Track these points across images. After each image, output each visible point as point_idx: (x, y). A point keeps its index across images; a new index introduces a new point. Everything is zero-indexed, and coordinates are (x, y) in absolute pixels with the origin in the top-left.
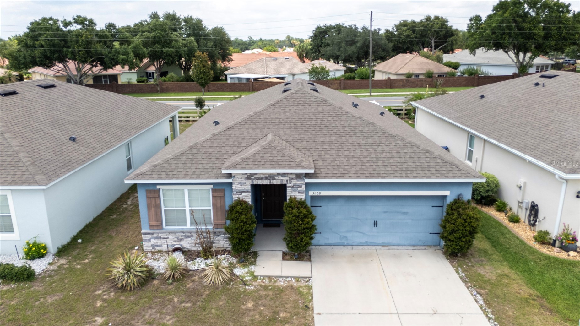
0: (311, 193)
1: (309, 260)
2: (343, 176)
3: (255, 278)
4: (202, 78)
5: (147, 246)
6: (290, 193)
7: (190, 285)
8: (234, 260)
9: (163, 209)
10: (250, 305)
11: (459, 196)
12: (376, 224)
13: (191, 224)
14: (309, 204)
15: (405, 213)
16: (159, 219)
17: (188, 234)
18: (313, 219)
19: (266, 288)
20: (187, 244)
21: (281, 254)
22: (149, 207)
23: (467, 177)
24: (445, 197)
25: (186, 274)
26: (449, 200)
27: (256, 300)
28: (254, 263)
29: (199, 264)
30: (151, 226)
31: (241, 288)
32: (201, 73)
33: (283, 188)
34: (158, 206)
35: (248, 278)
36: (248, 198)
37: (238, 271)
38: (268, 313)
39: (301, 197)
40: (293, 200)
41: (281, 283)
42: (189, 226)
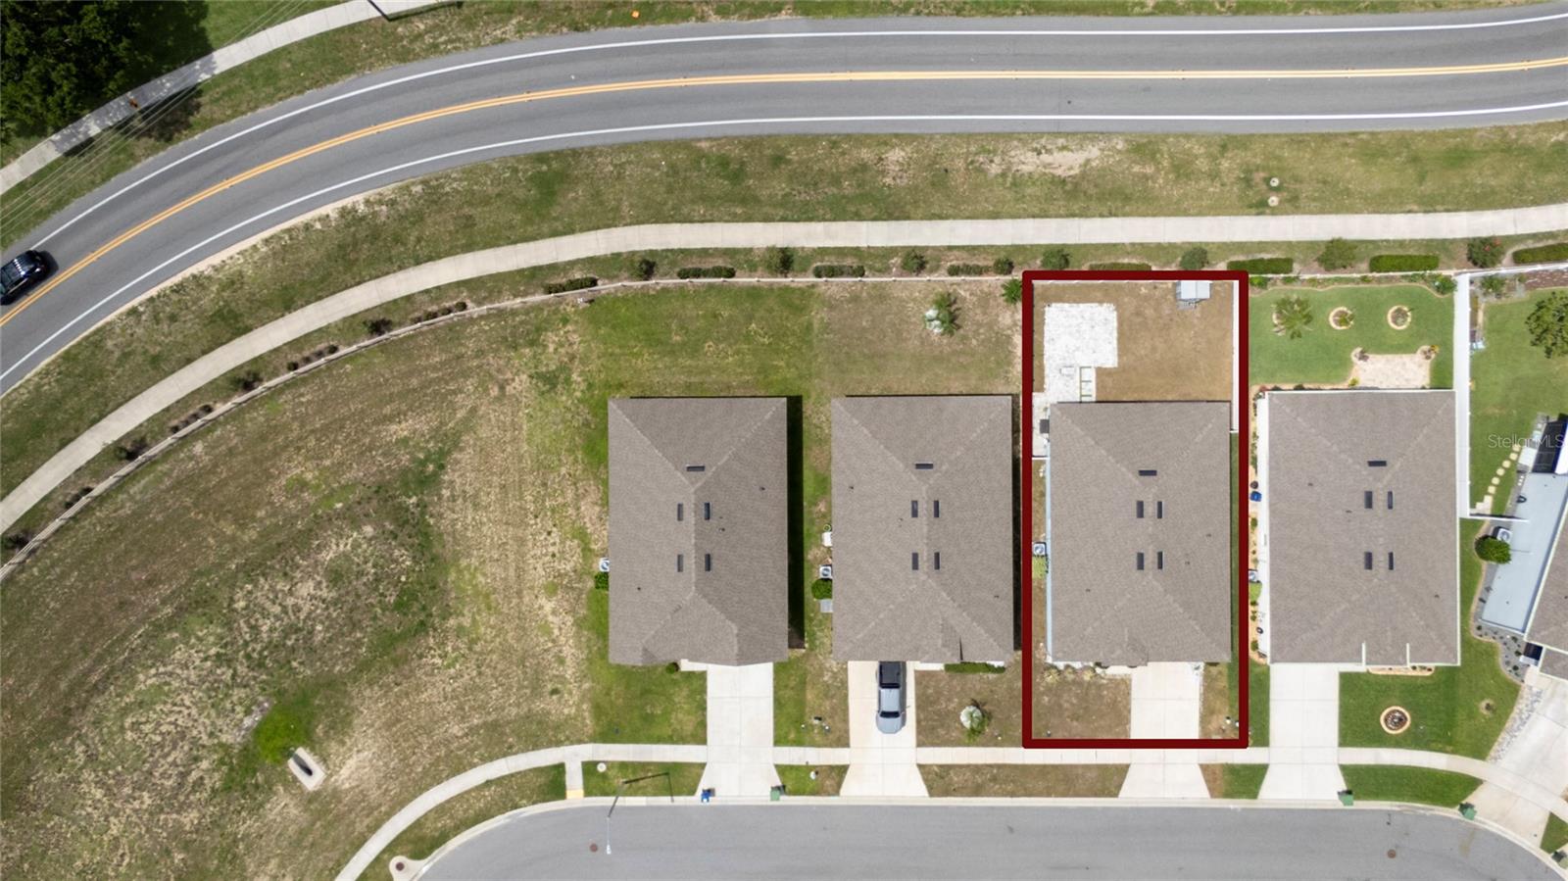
10: (1106, 692)
19: (1112, 681)
27: (1108, 689)
37: (1098, 670)
38: (1113, 696)
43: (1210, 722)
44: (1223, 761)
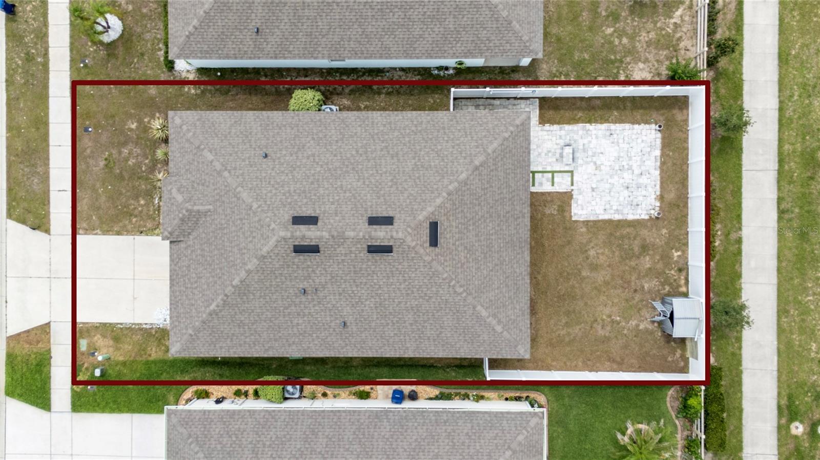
38: (135, 212)
43: (104, 336)
44: (54, 353)
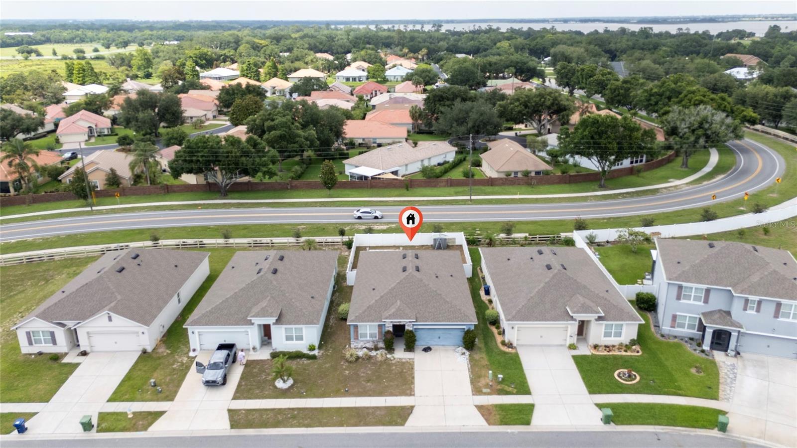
0: (415, 327)
1: (414, 351)
2: (426, 322)
3: (394, 359)
4: (329, 183)
5: (352, 346)
6: (407, 328)
7: (372, 361)
8: (386, 352)
9: (359, 332)
10: (394, 367)
11: (469, 328)
12: (439, 338)
13: (370, 337)
14: (414, 331)
15: (450, 334)
16: (358, 336)
17: (368, 342)
18: (415, 337)
19: (398, 362)
20: (368, 345)
21: (403, 349)
22: (354, 331)
23: (471, 322)
24: (464, 329)
25: (370, 357)
26: (466, 330)
27: (396, 366)
28: (393, 353)
29: (373, 353)
30: (355, 339)
31: (390, 362)
32: (328, 179)
33: (404, 326)
34: (358, 332)
35: (392, 359)
36: (391, 329)
37: (389, 356)
38: (400, 370)
39: (411, 329)
40: (408, 330)
41: (404, 360)
42: (368, 338)
